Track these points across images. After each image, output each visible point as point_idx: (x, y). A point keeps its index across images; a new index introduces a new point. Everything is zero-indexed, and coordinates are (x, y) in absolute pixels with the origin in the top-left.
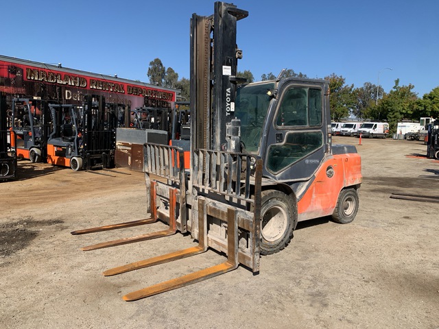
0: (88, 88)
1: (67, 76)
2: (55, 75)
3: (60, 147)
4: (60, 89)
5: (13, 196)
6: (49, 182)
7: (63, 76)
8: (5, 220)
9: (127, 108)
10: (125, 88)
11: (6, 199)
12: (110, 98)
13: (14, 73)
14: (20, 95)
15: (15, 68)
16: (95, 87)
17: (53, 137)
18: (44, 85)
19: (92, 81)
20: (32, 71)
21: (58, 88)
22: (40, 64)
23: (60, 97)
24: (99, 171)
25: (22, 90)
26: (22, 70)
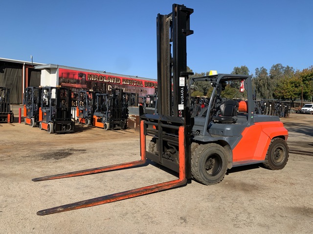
0: (121, 84)
1: (110, 77)
2: (103, 77)
3: (99, 117)
4: (105, 85)
5: (70, 139)
6: (89, 135)
7: (107, 78)
8: (62, 148)
9: (136, 95)
10: (143, 83)
11: (66, 141)
12: (134, 90)
13: (82, 77)
14: (84, 89)
15: (82, 74)
16: (125, 83)
17: (97, 111)
18: (96, 83)
19: (124, 80)
20: (90, 75)
21: (104, 84)
22: (95, 71)
23: (105, 89)
24: (118, 131)
25: (85, 86)
26: (86, 75)
